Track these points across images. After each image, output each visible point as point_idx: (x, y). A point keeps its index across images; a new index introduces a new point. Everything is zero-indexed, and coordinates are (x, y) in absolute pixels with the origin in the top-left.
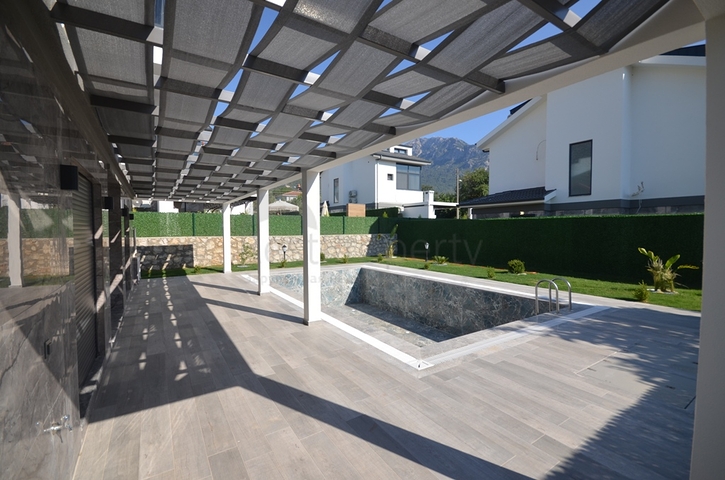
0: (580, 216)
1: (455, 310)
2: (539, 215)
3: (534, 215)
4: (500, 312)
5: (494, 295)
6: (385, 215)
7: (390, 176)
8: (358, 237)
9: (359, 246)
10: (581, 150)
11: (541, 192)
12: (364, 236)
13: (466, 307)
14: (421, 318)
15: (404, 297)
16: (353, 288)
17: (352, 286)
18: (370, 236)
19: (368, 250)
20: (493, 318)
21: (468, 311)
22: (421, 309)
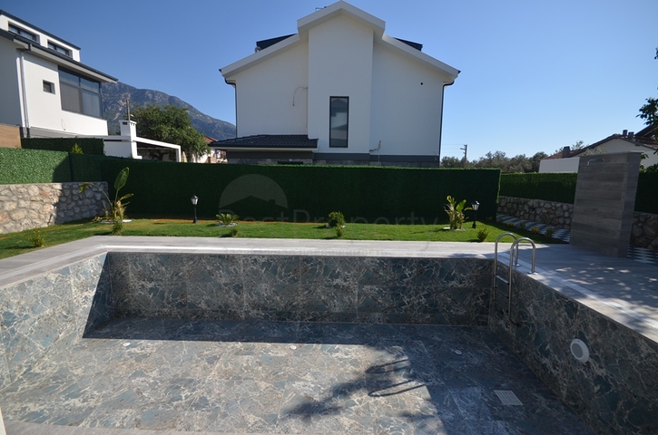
0: (366, 166)
1: (346, 290)
2: (308, 163)
3: (302, 163)
4: (413, 279)
5: (406, 261)
6: (77, 149)
7: (48, 86)
8: (34, 189)
9: (35, 205)
10: (339, 105)
11: (303, 140)
12: (47, 188)
13: (362, 283)
14: (279, 314)
15: (238, 289)
16: (96, 297)
17: (92, 293)
18: (58, 186)
19: (58, 211)
20: (404, 288)
21: (367, 288)
22: (280, 301)
